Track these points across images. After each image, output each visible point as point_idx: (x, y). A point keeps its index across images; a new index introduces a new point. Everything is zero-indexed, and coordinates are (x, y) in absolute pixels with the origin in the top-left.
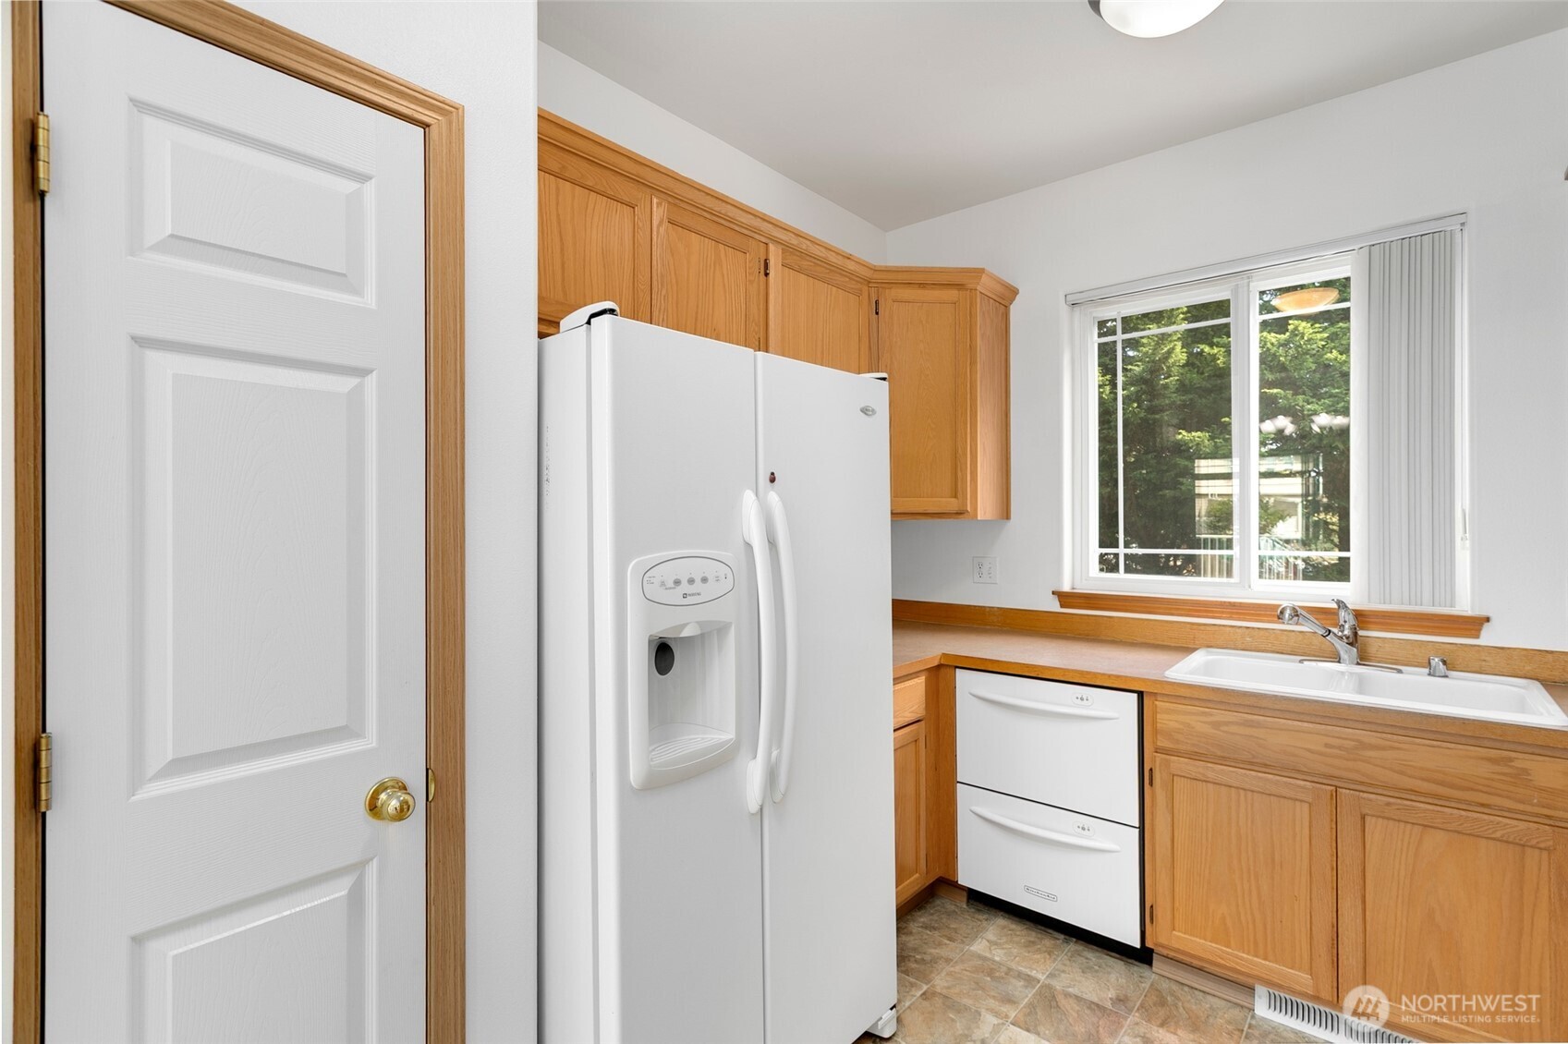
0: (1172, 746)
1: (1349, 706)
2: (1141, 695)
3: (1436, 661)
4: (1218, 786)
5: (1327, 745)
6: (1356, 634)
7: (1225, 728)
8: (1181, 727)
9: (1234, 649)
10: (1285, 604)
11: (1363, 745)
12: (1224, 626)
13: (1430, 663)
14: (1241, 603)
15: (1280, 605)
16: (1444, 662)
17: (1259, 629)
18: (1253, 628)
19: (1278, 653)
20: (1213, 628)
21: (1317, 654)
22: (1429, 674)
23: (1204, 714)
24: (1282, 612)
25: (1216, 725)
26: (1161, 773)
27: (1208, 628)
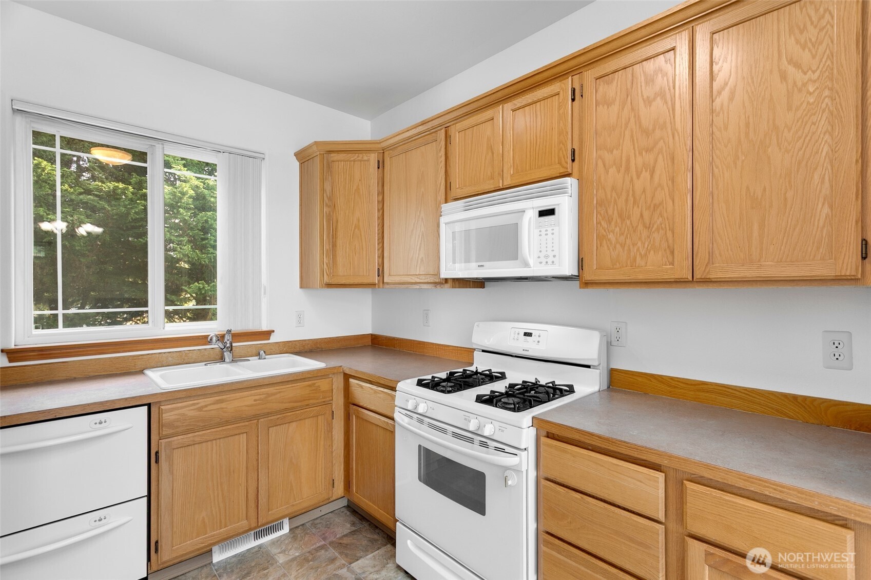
0: (173, 431)
1: (264, 378)
2: (149, 405)
3: (262, 352)
4: (200, 445)
5: (255, 400)
6: (232, 346)
7: (204, 409)
8: (177, 417)
9: (162, 367)
10: (212, 334)
11: (269, 395)
12: (155, 354)
13: (259, 354)
14: (168, 338)
15: (209, 335)
16: (265, 352)
17: (176, 352)
18: (173, 352)
19: (187, 364)
20: (149, 356)
21: (207, 360)
22: (259, 359)
23: (194, 404)
24: (211, 340)
25: (200, 409)
26: (165, 451)
27: (145, 357)
